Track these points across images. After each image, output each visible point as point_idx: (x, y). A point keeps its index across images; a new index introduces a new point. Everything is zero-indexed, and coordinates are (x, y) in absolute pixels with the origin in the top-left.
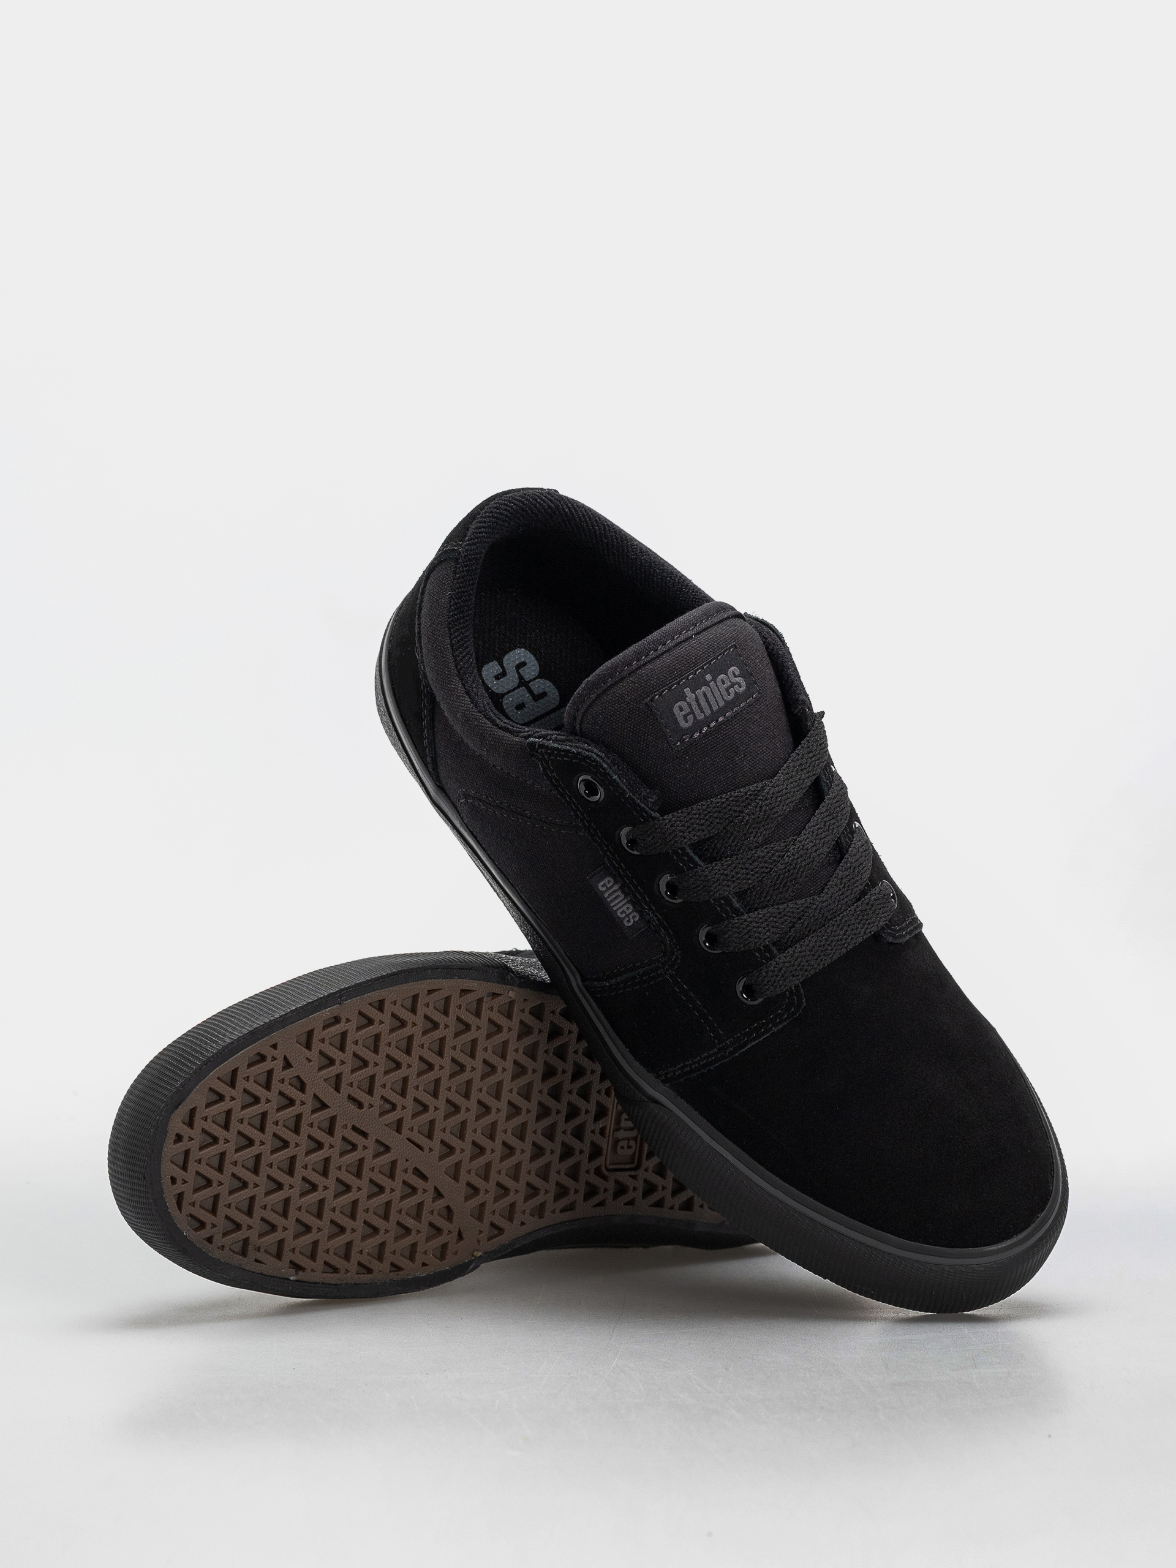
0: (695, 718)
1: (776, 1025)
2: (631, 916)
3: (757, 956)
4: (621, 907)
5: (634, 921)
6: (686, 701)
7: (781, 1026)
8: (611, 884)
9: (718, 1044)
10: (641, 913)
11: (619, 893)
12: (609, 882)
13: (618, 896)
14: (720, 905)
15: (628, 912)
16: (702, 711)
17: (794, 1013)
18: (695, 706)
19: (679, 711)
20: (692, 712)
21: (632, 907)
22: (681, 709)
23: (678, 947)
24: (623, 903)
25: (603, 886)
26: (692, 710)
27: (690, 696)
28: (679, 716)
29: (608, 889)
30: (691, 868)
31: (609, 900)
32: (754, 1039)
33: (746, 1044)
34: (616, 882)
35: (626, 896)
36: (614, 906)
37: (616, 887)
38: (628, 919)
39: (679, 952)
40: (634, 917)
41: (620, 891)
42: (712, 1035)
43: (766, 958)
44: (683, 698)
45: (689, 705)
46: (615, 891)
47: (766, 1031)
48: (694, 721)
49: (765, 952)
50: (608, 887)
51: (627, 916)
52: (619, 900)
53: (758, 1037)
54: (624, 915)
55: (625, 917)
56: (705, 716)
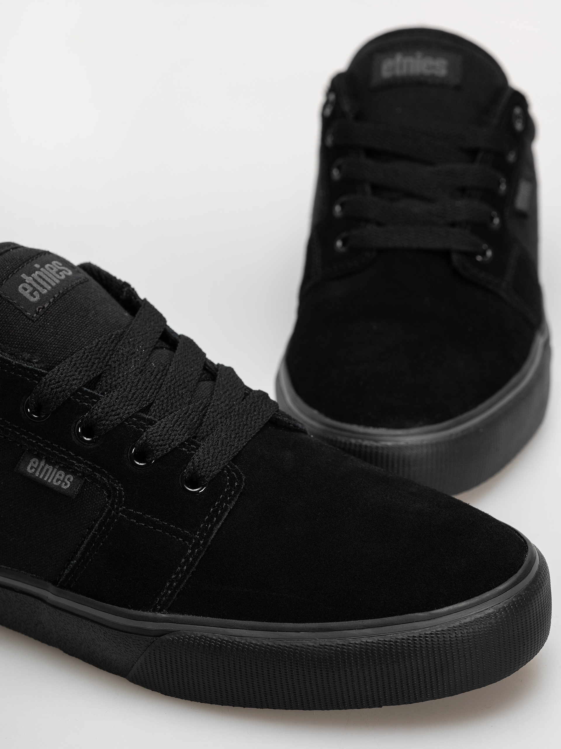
0: (40, 293)
1: (230, 502)
2: (66, 480)
3: (185, 451)
4: (54, 477)
5: (70, 482)
6: (26, 283)
7: (233, 503)
8: (37, 463)
9: (189, 544)
10: (74, 473)
11: (47, 466)
12: (34, 463)
13: (47, 470)
14: (134, 423)
15: (62, 478)
16: (44, 288)
17: (239, 486)
18: (35, 285)
19: (25, 292)
20: (35, 289)
21: (63, 472)
22: (26, 289)
23: (117, 481)
24: (54, 473)
25: (31, 469)
26: (34, 287)
27: (29, 279)
28: (27, 294)
29: (36, 469)
30: (95, 403)
31: (41, 477)
32: (217, 522)
33: (212, 529)
34: (40, 460)
35: (54, 465)
36: (48, 479)
37: (42, 464)
38: (64, 483)
39: (120, 485)
40: (69, 479)
41: (47, 465)
42: (180, 539)
43: (193, 449)
44: (24, 281)
45: (30, 284)
46: (43, 468)
47: (224, 510)
48: (40, 296)
49: (190, 445)
50: (36, 467)
51: (63, 481)
52: (50, 472)
53: (219, 519)
54: (59, 482)
55: (61, 483)
56: (47, 290)
